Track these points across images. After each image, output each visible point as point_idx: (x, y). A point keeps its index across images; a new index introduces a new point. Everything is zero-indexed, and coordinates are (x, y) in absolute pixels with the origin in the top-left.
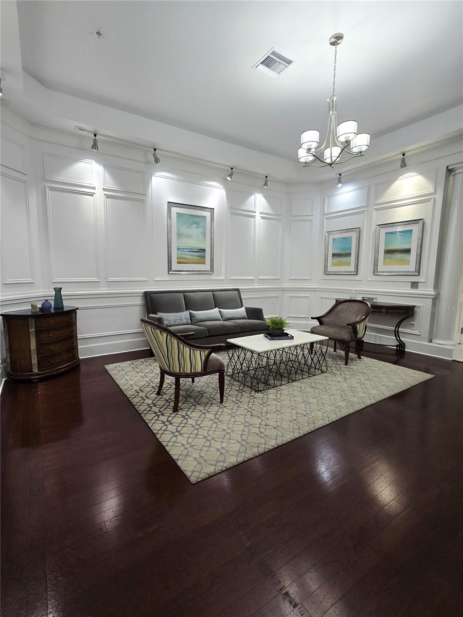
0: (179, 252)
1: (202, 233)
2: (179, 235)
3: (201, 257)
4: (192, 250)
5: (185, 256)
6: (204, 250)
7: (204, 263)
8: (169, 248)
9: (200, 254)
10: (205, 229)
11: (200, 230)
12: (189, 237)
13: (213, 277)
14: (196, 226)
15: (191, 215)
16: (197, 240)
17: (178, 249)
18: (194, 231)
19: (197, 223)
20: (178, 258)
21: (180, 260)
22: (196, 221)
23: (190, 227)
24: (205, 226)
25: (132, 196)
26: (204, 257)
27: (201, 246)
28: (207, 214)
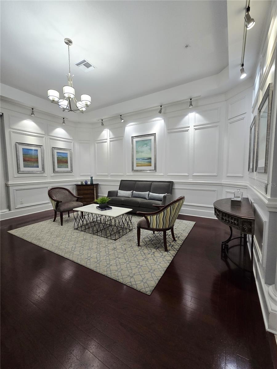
0: (138, 160)
1: (149, 149)
2: (137, 152)
3: (149, 162)
4: (143, 159)
5: (140, 163)
6: (150, 158)
7: (151, 166)
8: (133, 158)
9: (148, 160)
10: (151, 146)
11: (148, 147)
12: (142, 152)
13: (157, 174)
14: (146, 145)
15: (143, 141)
16: (146, 153)
17: (137, 159)
18: (145, 148)
19: (146, 144)
20: (137, 164)
21: (138, 165)
22: (146, 143)
23: (143, 147)
24: (151, 145)
25: (119, 139)
26: (150, 162)
27: (149, 156)
28: (152, 138)
